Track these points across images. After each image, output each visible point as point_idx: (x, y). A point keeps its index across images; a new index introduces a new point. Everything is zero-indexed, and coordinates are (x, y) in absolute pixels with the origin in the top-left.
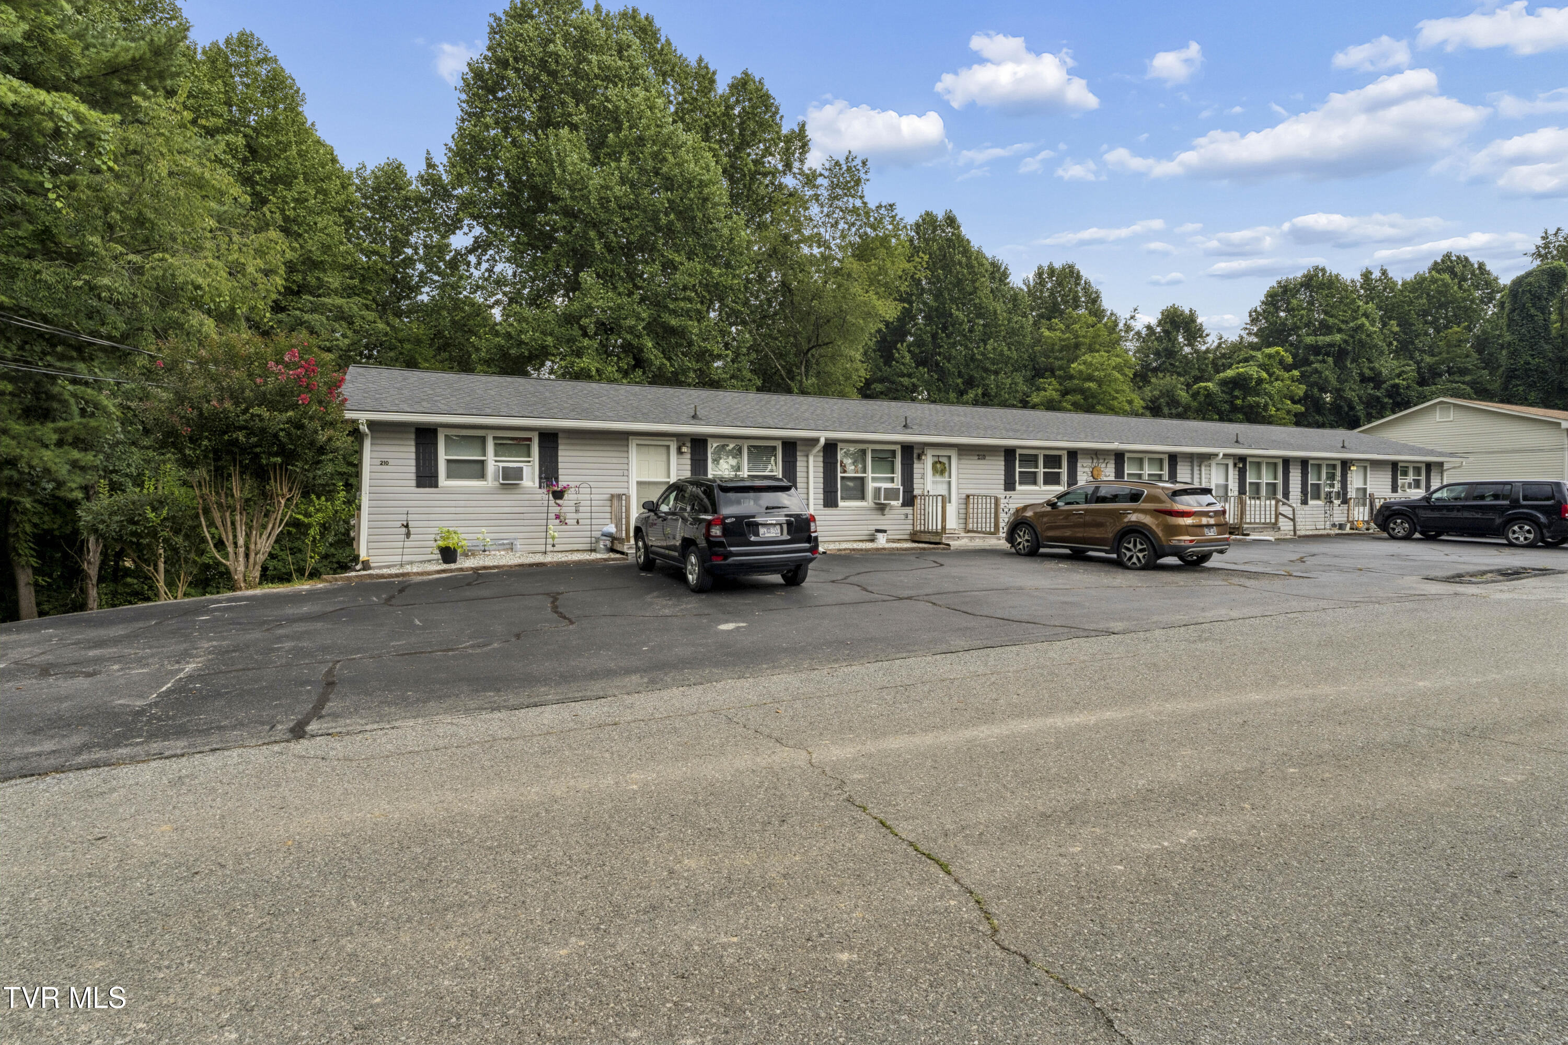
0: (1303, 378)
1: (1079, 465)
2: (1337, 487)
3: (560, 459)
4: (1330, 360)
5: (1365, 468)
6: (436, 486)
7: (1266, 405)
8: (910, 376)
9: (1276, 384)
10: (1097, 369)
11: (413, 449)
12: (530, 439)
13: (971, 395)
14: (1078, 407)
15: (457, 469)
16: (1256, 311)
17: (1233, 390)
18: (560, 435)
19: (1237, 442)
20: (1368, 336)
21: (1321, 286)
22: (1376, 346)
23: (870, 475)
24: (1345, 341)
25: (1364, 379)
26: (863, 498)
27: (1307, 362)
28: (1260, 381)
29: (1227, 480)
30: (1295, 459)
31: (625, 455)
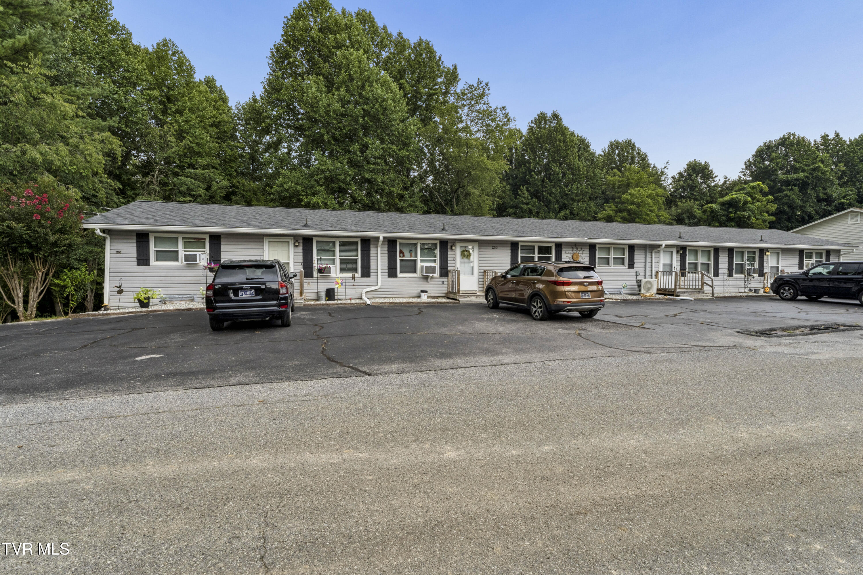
0: (776, 199)
1: (563, 252)
2: (757, 266)
3: (222, 250)
4: (796, 189)
5: (778, 253)
6: (149, 265)
7: (749, 217)
8: (527, 204)
9: (756, 204)
10: (637, 198)
11: (135, 245)
12: (204, 239)
13: (562, 214)
14: (624, 220)
15: (161, 256)
16: (749, 161)
17: (728, 208)
18: (222, 236)
19: (680, 237)
20: (823, 173)
21: (792, 144)
22: (829, 179)
23: (419, 258)
24: (806, 177)
25: (820, 200)
26: (414, 272)
27: (780, 190)
28: (746, 203)
29: (672, 261)
30: (724, 248)
31: (262, 247)
